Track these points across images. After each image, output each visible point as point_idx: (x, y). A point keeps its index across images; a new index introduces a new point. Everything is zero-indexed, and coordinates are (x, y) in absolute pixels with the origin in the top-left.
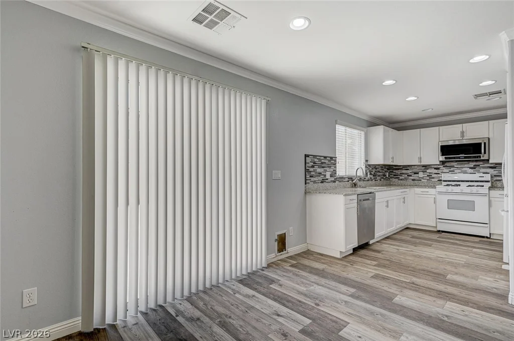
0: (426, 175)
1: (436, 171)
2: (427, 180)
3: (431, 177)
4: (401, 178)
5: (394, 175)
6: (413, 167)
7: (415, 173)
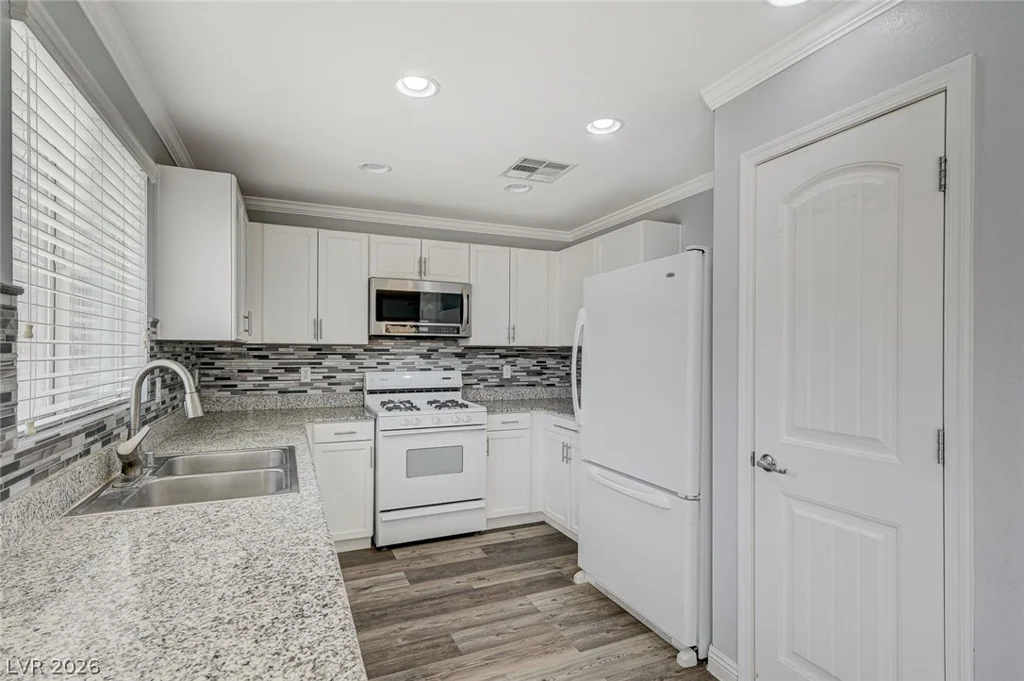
0: (320, 377)
1: (346, 364)
2: (324, 390)
3: (333, 380)
4: (241, 386)
5: (217, 379)
6: (280, 350)
7: (288, 370)
